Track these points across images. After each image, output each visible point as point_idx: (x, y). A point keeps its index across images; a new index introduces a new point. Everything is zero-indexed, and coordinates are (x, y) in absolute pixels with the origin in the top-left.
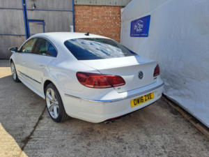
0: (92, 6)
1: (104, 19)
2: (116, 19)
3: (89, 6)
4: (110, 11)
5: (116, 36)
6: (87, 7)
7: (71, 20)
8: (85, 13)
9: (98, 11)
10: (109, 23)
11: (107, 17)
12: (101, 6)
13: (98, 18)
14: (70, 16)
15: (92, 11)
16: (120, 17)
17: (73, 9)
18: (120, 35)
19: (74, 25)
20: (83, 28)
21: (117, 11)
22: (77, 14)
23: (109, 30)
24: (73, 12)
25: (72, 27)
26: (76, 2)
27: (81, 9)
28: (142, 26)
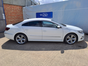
0: (11, 5)
1: (16, 11)
2: (21, 11)
3: (9, 4)
4: (18, 7)
5: (22, 18)
6: (8, 5)
7: (3, 11)
9: (13, 7)
10: (18, 13)
11: (17, 10)
12: (14, 5)
13: (14, 10)
14: (2, 9)
15: (11, 7)
17: (3, 5)
18: (23, 18)
19: (4, 13)
20: (8, 15)
21: (21, 8)
22: (4, 8)
23: (19, 15)
24: (3, 7)
25: (3, 14)
26: (3, 2)
27: (5, 6)
28: (47, 15)
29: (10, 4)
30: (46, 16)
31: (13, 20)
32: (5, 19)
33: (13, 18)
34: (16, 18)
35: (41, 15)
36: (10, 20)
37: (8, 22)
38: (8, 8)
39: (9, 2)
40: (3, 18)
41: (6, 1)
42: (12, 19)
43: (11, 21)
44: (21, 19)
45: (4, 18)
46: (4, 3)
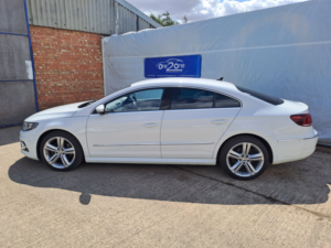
0: (58, 29)
1: (78, 51)
2: (95, 52)
3: (53, 28)
4: (85, 39)
5: (97, 77)
6: (49, 31)
7: (27, 51)
8: (47, 39)
9: (67, 38)
10: (85, 57)
11: (82, 47)
12: (71, 31)
13: (69, 49)
14: (24, 44)
15: (59, 37)
16: (100, 49)
17: (29, 32)
18: (102, 75)
19: (32, 59)
20: (46, 65)
21: (94, 40)
22: (34, 41)
23: (86, 67)
24: (29, 37)
25: (29, 63)
26: (32, 20)
27: (39, 33)
28: (183, 66)
29: (55, 26)
30: (176, 70)
31: (65, 81)
32: (34, 80)
33: (64, 77)
34: (76, 77)
35: (161, 66)
36: (52, 84)
37: (45, 88)
38: (48, 39)
39: (52, 19)
40: (27, 74)
41: (42, 18)
42: (59, 81)
43: (55, 87)
44: (96, 82)
45: (31, 77)
46: (35, 23)
